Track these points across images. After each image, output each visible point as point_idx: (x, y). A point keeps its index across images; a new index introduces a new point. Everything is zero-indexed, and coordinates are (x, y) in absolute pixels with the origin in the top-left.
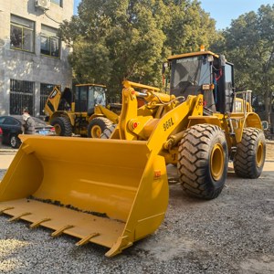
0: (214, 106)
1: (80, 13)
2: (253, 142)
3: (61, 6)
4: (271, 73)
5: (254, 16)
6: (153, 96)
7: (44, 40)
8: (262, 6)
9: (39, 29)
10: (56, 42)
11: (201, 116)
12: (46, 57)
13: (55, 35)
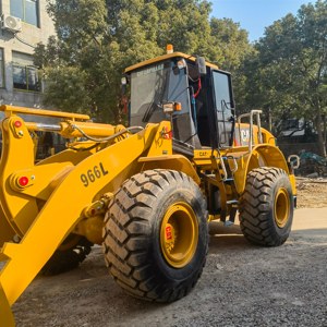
0: (196, 138)
1: (59, 33)
2: (266, 190)
3: (39, 26)
4: (321, 90)
5: (293, 20)
6: (71, 129)
7: (18, 71)
8: (303, 6)
9: (9, 58)
10: (34, 73)
11: (170, 156)
12: (21, 92)
13: (31, 63)
